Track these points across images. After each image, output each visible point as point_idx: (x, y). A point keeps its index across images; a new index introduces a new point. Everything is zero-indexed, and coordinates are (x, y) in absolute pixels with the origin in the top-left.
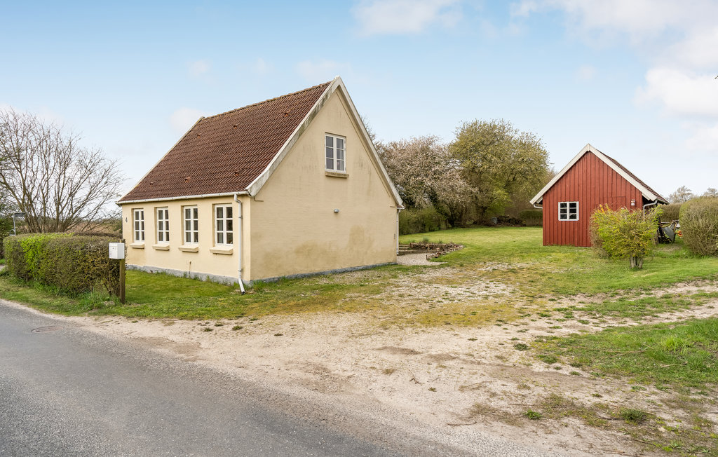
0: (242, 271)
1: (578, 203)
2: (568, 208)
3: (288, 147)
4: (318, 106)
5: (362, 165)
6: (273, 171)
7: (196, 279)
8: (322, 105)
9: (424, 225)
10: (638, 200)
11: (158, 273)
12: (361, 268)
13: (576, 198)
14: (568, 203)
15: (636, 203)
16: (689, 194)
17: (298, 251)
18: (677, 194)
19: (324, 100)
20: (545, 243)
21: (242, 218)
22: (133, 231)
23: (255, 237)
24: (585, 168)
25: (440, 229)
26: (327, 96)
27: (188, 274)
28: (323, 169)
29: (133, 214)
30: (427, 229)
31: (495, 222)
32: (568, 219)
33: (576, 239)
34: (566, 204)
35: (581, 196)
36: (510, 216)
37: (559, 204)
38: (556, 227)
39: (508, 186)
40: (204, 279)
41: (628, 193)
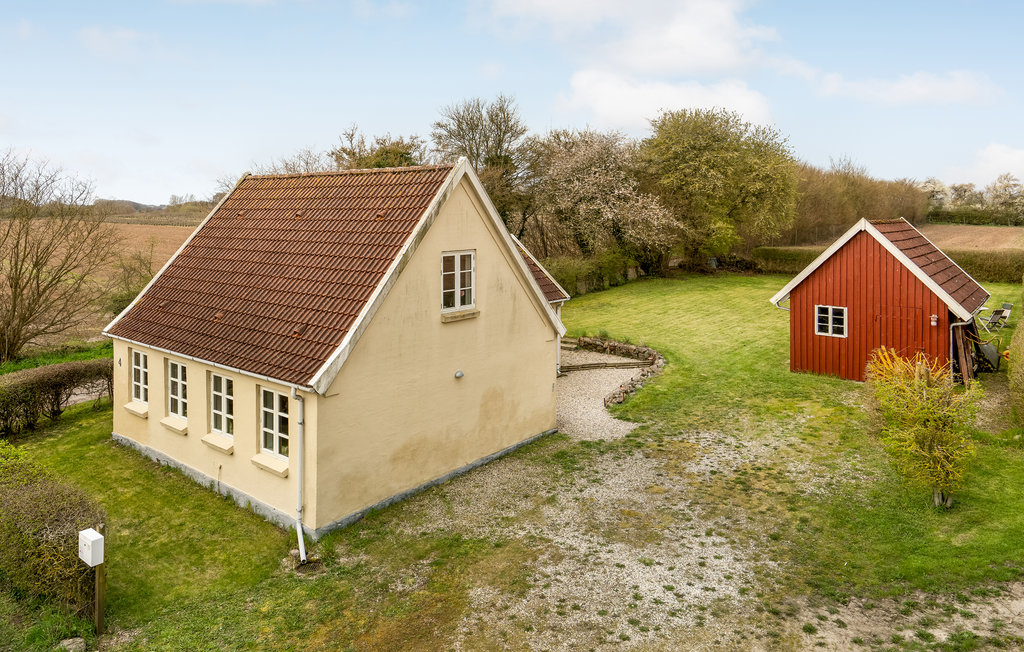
0: (303, 510)
1: (845, 310)
2: (830, 316)
3: (380, 297)
4: (430, 218)
5: (501, 288)
6: (354, 342)
7: (229, 497)
8: (437, 213)
9: (601, 278)
10: (942, 317)
11: (169, 467)
12: (498, 455)
13: (844, 302)
14: (830, 308)
15: (938, 321)
16: (1015, 185)
17: (395, 459)
18: (998, 184)
19: (440, 204)
20: (794, 368)
21: (303, 423)
22: (130, 383)
23: (323, 457)
24: (857, 256)
25: (626, 281)
26: (445, 196)
27: (216, 483)
28: (438, 310)
29: (130, 355)
30: (606, 284)
31: (714, 265)
32: (830, 334)
33: (843, 367)
34: (827, 309)
35: (850, 297)
36: (738, 256)
37: (816, 307)
38: (810, 344)
39: (733, 215)
40: (242, 504)
41: (927, 302)
